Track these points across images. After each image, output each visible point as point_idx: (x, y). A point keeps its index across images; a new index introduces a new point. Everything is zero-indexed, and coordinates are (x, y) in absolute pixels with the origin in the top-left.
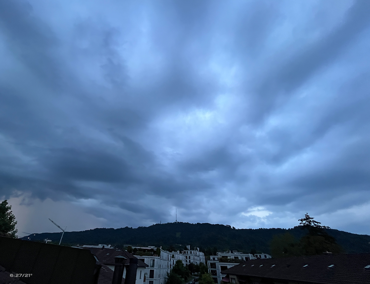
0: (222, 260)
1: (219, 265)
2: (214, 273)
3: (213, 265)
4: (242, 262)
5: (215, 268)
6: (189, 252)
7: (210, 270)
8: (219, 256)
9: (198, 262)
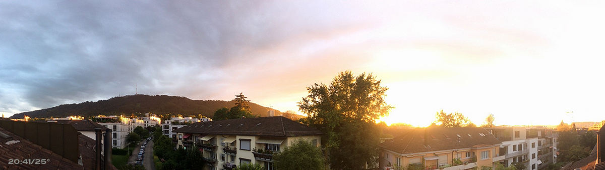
0: (173, 123)
1: (171, 127)
2: (167, 132)
3: (167, 127)
4: (189, 124)
5: (168, 128)
6: (148, 118)
7: (163, 130)
8: (173, 121)
9: (155, 125)
